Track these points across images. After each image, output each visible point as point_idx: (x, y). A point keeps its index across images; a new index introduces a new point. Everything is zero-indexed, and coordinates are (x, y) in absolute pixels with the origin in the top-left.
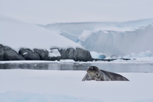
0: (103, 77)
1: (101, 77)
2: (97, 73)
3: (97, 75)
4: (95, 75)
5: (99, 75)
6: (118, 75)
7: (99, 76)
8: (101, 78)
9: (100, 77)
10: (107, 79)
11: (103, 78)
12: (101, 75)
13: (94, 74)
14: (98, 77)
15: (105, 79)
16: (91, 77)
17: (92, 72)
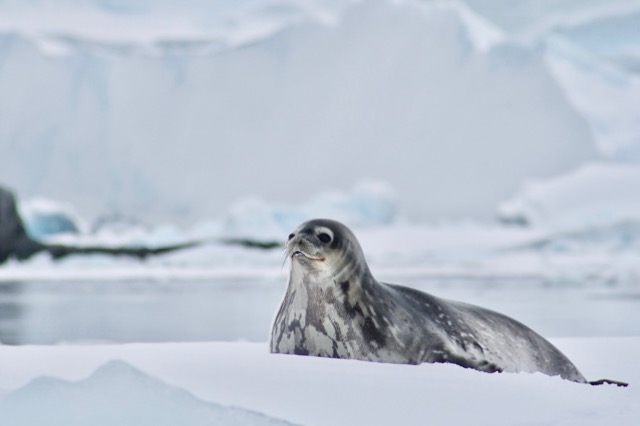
0: (379, 317)
1: (365, 310)
2: (346, 278)
3: (346, 287)
4: (331, 284)
7: (353, 301)
8: (368, 320)
9: (358, 309)
10: (417, 339)
11: (384, 325)
12: (371, 299)
14: (346, 303)
15: (400, 336)
16: (306, 300)
17: (323, 260)
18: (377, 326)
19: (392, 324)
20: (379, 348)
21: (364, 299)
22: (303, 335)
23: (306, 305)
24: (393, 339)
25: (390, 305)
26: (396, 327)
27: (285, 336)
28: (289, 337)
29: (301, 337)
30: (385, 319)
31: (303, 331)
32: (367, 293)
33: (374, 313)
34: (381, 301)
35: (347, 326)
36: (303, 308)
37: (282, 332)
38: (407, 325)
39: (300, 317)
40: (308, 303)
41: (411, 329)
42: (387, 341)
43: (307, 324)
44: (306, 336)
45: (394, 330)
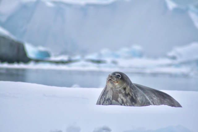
0: (135, 95)
1: (131, 94)
2: (125, 87)
3: (125, 89)
4: (120, 89)
5: (128, 91)
6: (165, 96)
7: (127, 93)
8: (132, 97)
9: (129, 94)
10: (144, 101)
11: (136, 97)
12: (132, 90)
13: (119, 86)
14: (125, 93)
15: (140, 100)
16: (112, 93)
17: (117, 82)
18: (134, 98)
19: (138, 97)
20: (135, 104)
21: (131, 91)
22: (111, 102)
23: (112, 95)
24: (138, 101)
25: (137, 91)
26: (139, 97)
27: (105, 102)
28: (107, 102)
29: (110, 103)
30: (136, 96)
31: (111, 101)
32: (131, 89)
33: (133, 95)
34: (135, 90)
35: (126, 99)
36: (111, 95)
37: (104, 101)
38: (142, 97)
39: (110, 97)
40: (113, 94)
41: (143, 98)
42: (137, 102)
43: (112, 99)
44: (112, 102)
45: (139, 99)
